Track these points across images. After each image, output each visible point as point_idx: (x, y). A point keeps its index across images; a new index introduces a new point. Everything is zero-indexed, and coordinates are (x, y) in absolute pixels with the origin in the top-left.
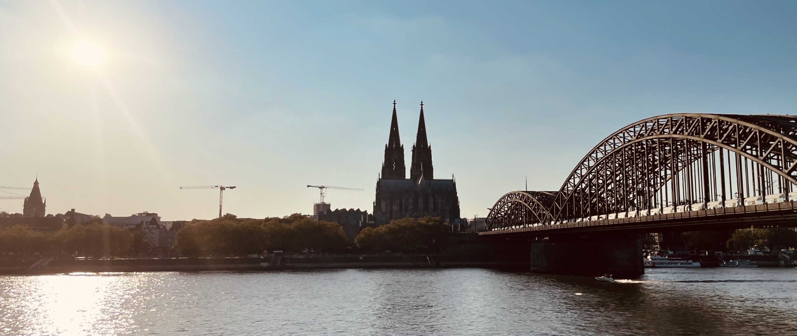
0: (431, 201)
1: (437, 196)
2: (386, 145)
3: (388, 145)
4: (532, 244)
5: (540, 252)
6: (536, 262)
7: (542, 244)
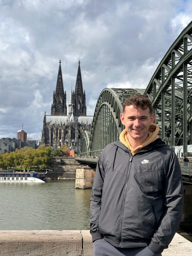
0: (76, 131)
2: (54, 91)
3: (55, 92)
4: (77, 170)
5: (81, 175)
6: (79, 182)
7: (83, 170)
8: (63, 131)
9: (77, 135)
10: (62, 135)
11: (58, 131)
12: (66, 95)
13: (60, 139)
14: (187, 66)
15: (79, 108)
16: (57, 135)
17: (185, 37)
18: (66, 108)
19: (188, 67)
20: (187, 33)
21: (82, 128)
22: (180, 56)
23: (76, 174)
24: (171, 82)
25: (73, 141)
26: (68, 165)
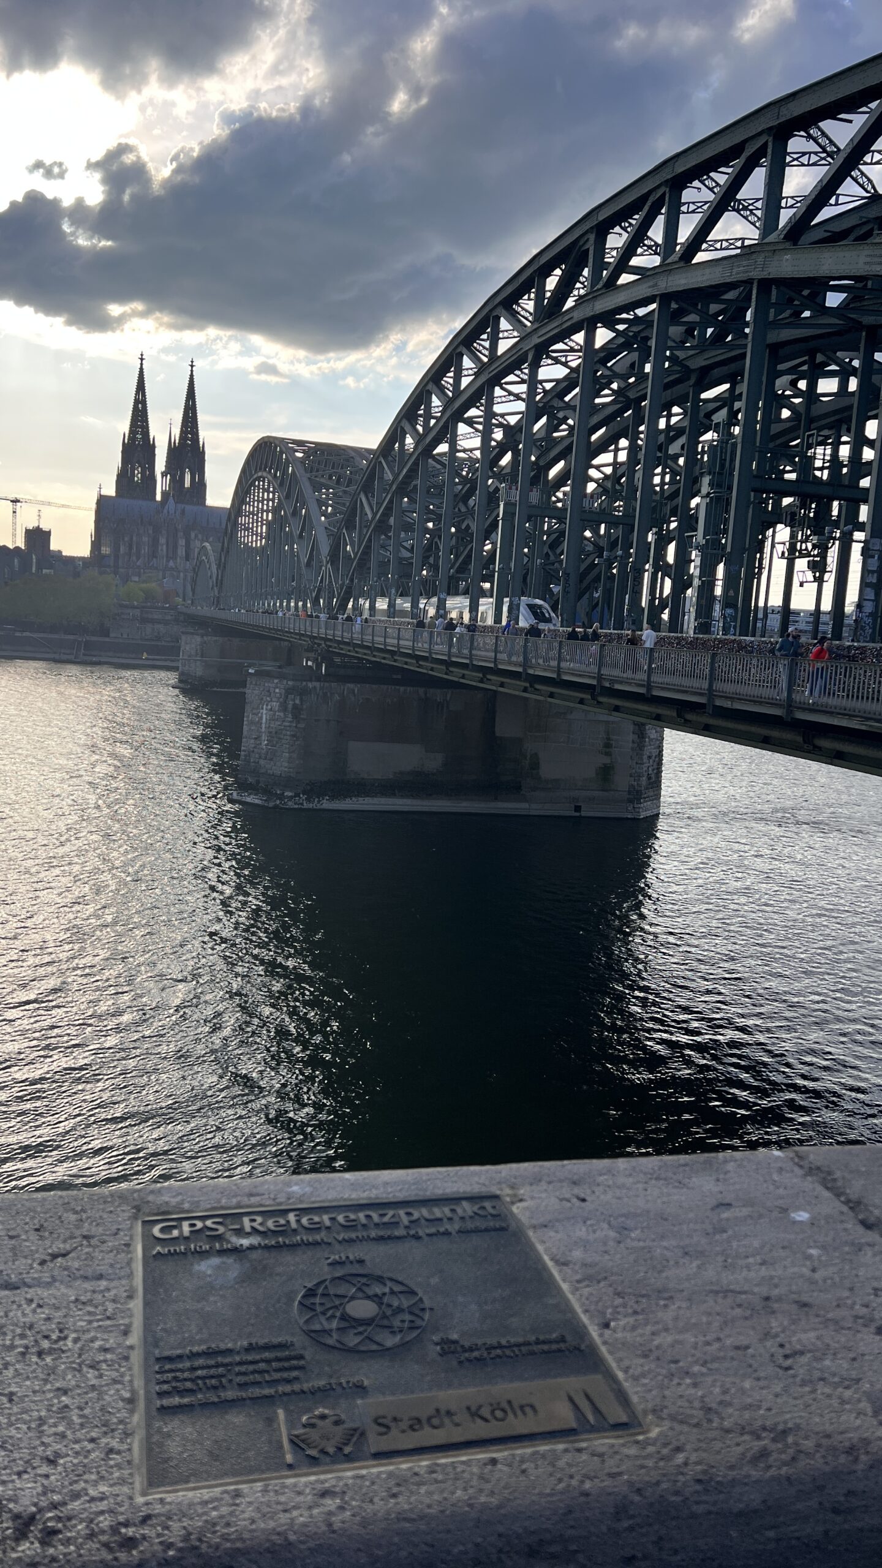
0: (182, 542)
1: (193, 535)
2: (125, 435)
3: (127, 438)
4: (183, 637)
5: (193, 652)
6: (187, 668)
7: (199, 639)
8: (145, 539)
9: (181, 552)
10: (145, 550)
11: (134, 538)
12: (153, 446)
13: (138, 559)
14: (493, 391)
15: (187, 484)
16: (131, 548)
17: (495, 314)
18: (155, 481)
19: (496, 395)
20: (500, 303)
21: (196, 536)
22: (479, 365)
23: (179, 648)
24: (447, 431)
25: (171, 564)
26: (160, 623)
